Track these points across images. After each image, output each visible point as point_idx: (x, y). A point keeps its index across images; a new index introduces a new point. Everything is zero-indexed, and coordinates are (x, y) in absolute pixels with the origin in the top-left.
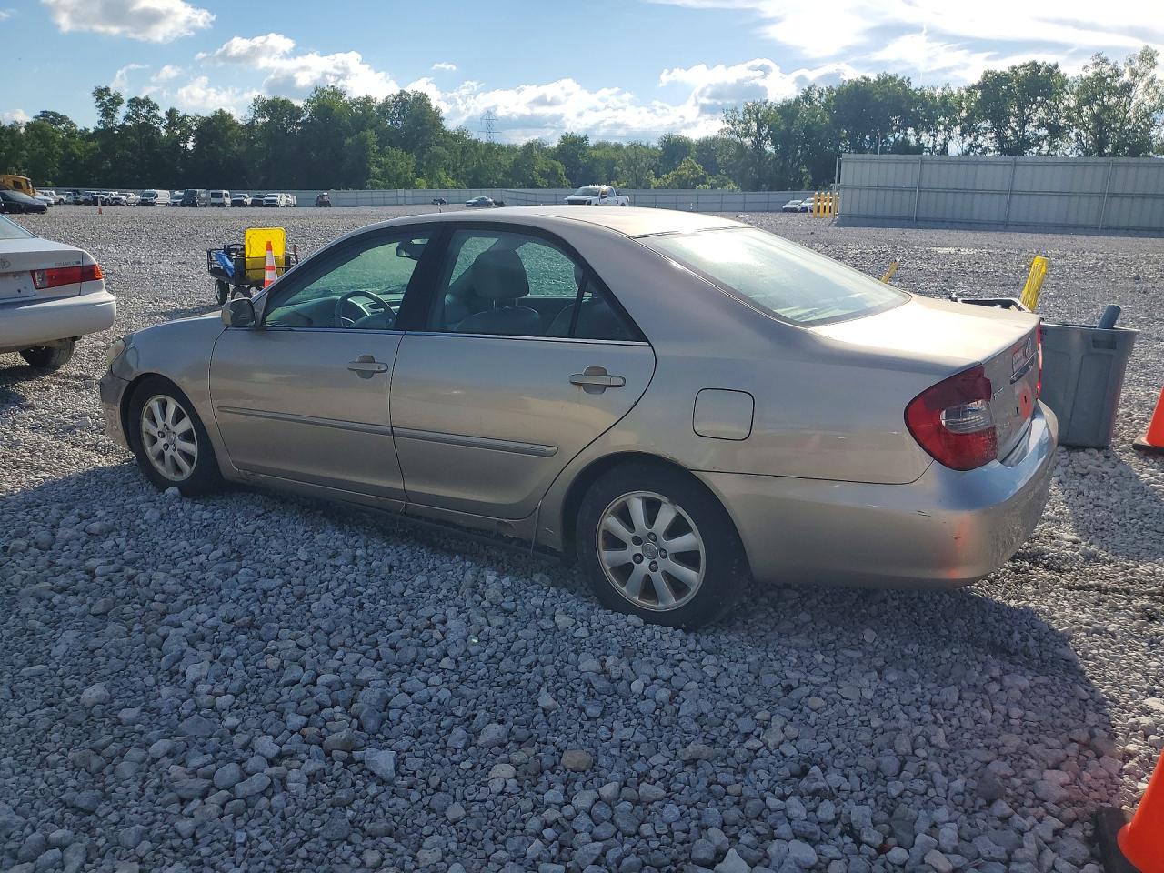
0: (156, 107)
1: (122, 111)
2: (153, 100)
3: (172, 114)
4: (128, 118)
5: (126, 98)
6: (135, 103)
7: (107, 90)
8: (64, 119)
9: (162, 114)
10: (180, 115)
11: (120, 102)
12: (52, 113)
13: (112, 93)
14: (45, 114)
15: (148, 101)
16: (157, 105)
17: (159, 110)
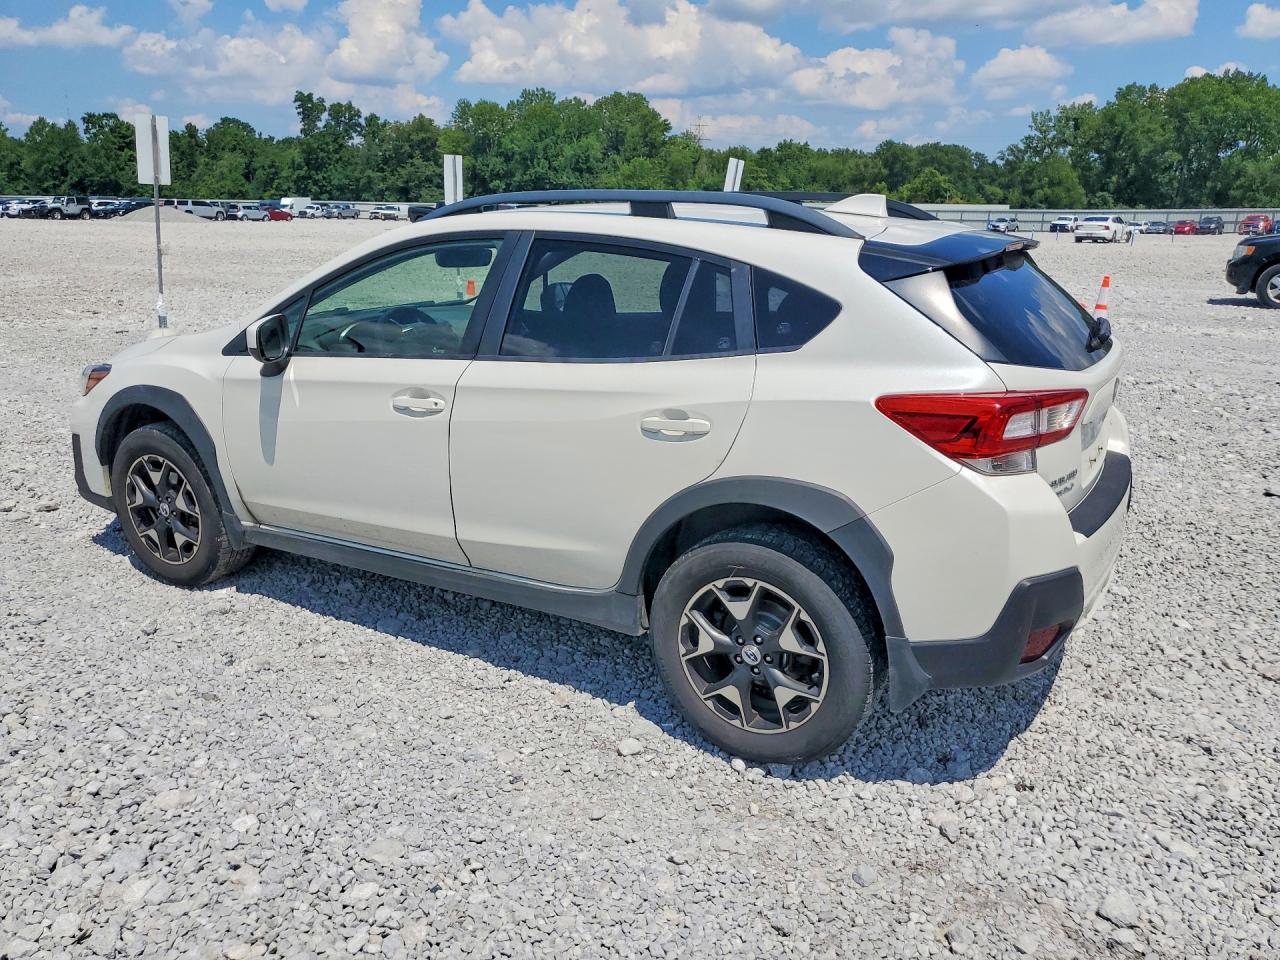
0: (358, 114)
1: (323, 121)
2: (355, 105)
3: (372, 119)
4: (329, 126)
5: (327, 105)
6: (337, 110)
7: (310, 96)
8: (246, 127)
9: (362, 121)
10: (381, 121)
11: (323, 109)
12: (235, 121)
13: (315, 99)
14: (225, 120)
15: (350, 107)
16: (359, 111)
17: (360, 117)
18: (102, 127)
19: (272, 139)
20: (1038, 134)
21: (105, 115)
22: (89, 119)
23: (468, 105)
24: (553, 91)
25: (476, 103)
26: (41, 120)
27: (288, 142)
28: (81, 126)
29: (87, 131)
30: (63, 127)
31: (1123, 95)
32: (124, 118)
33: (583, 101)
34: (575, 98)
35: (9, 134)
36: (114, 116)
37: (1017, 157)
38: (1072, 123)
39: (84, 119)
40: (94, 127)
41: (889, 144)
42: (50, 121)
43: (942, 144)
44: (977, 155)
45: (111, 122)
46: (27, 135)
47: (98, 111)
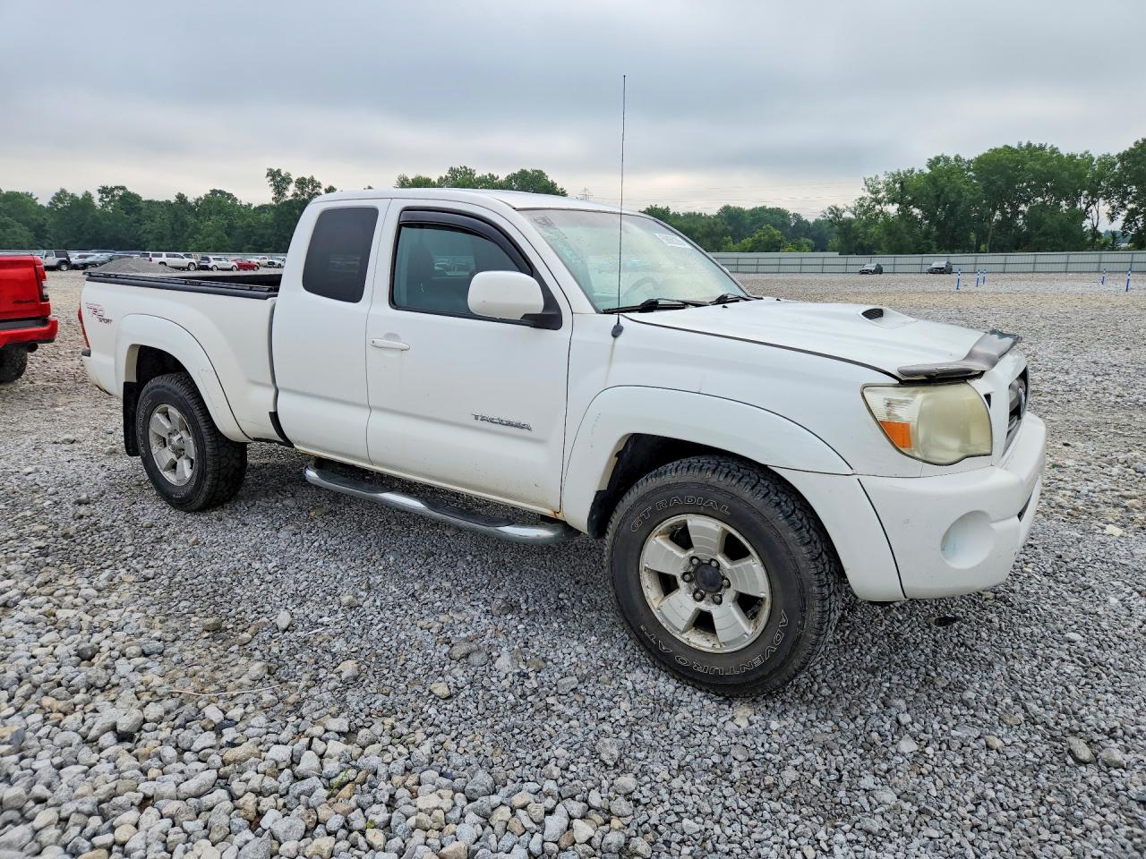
0: (319, 185)
1: (291, 191)
2: (317, 179)
3: (330, 190)
4: (296, 195)
5: (294, 178)
6: (302, 183)
7: (279, 172)
8: (230, 196)
11: (291, 181)
12: (220, 192)
13: (283, 174)
14: (214, 192)
15: (312, 180)
16: (319, 183)
17: (320, 187)
18: (113, 196)
19: (250, 205)
20: (869, 194)
21: (116, 188)
22: (104, 190)
23: (406, 180)
24: (473, 168)
25: (413, 177)
26: (63, 191)
27: (263, 208)
28: (96, 197)
29: (101, 200)
30: (80, 197)
31: (933, 164)
32: (130, 189)
33: (496, 176)
34: (490, 174)
35: (39, 202)
36: (123, 188)
37: (837, 215)
38: (897, 186)
39: (99, 190)
40: (107, 197)
41: (727, 209)
42: (70, 191)
43: (767, 208)
44: (795, 215)
45: (121, 193)
46: (50, 203)
47: (111, 185)
